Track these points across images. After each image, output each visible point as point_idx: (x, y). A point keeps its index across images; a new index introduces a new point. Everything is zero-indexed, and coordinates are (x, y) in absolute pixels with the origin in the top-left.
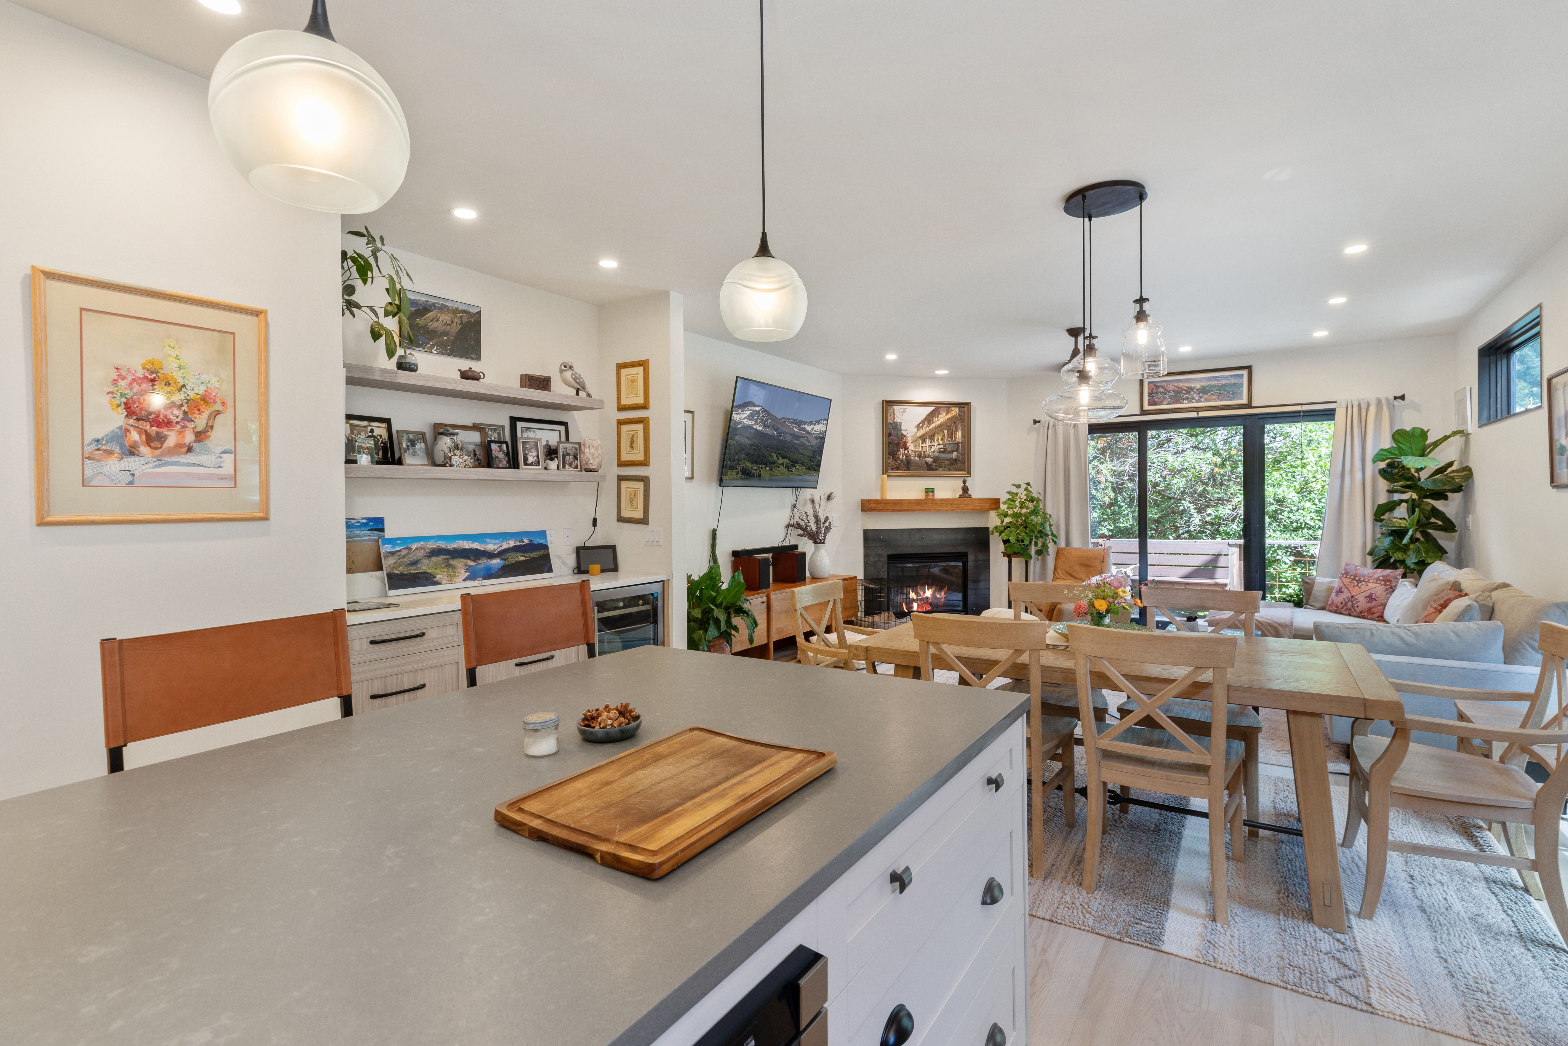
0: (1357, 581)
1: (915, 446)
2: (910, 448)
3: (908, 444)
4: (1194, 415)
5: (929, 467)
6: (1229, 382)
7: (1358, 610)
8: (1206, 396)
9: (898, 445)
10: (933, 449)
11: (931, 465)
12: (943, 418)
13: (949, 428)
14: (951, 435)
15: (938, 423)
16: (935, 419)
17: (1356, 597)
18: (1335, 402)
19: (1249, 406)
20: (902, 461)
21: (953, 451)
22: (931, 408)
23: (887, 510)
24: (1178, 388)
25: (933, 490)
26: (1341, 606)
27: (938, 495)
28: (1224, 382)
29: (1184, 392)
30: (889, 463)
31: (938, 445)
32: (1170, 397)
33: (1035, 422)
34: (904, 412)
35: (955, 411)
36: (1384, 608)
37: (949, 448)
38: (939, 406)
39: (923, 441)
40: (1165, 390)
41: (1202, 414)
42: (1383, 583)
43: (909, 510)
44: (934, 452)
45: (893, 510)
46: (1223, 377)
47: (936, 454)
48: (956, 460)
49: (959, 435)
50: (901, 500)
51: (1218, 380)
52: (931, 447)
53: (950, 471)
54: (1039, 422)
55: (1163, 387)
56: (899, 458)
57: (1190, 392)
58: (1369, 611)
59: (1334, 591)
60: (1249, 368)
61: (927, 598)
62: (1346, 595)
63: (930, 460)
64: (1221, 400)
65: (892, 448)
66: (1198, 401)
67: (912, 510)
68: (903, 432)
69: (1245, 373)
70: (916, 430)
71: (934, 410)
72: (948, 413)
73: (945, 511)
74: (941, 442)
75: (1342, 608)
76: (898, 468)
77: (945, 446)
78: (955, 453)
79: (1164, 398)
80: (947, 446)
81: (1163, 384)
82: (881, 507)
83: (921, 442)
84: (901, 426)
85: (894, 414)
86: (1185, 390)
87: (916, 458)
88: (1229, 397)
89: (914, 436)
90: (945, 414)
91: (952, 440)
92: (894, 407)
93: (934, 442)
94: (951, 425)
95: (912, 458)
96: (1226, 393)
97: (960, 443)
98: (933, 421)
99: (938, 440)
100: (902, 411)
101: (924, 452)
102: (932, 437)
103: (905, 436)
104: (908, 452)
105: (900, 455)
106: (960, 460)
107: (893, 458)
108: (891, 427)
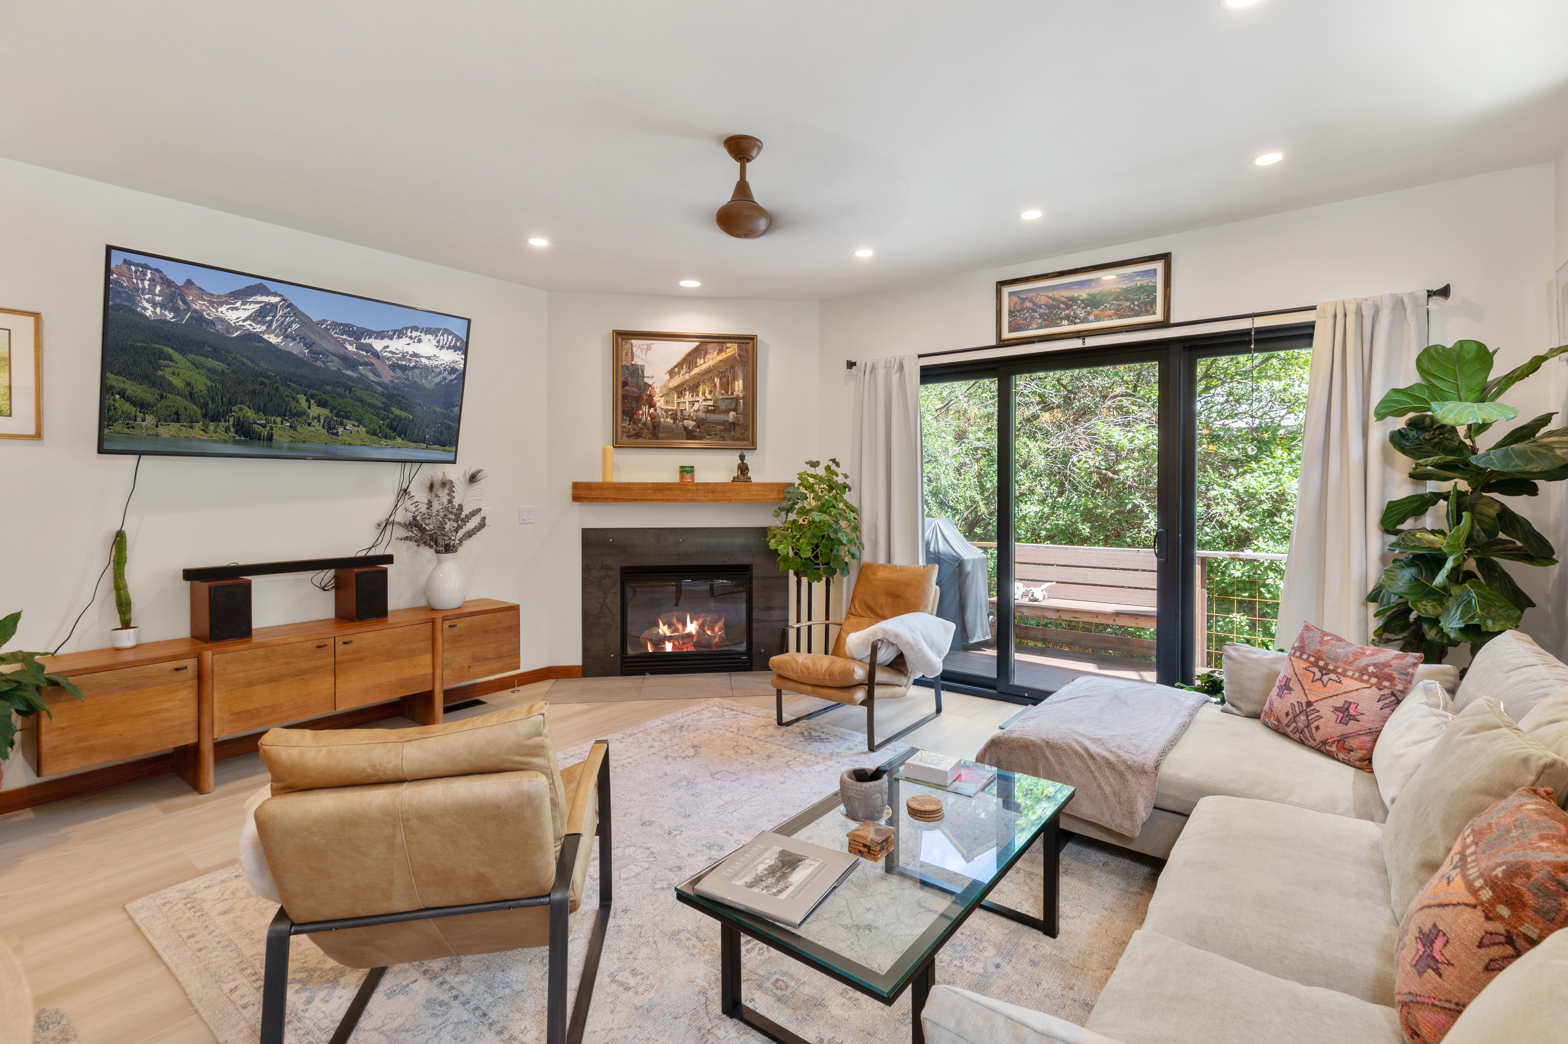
0: (1321, 669)
1: (667, 402)
2: (658, 404)
4: (1076, 344)
5: (690, 435)
6: (1133, 284)
7: (1319, 736)
8: (1096, 312)
9: (638, 400)
10: (696, 407)
11: (693, 431)
12: (712, 359)
13: (722, 375)
14: (726, 385)
15: (704, 367)
16: (700, 361)
17: (1316, 706)
18: (1313, 308)
19: (1165, 324)
20: (645, 424)
21: (728, 411)
22: (692, 345)
23: (606, 499)
24: (1054, 299)
25: (692, 470)
26: (1285, 721)
27: (702, 476)
28: (1125, 284)
29: (1062, 306)
30: (623, 427)
31: (705, 400)
32: (1042, 316)
33: (851, 365)
34: (649, 348)
35: (732, 349)
36: (1375, 741)
37: (723, 406)
38: (706, 341)
39: (680, 394)
40: (1034, 304)
41: (1090, 342)
42: (1374, 680)
43: (642, 500)
44: (698, 410)
45: (616, 500)
46: (1123, 276)
47: (701, 415)
48: (733, 425)
49: (739, 385)
50: (629, 484)
51: (1115, 282)
52: (692, 403)
53: (724, 440)
54: (855, 364)
55: (1031, 300)
56: (640, 420)
57: (1072, 306)
58: (1341, 741)
59: (1277, 683)
60: (1166, 257)
61: (690, 635)
62: (1296, 697)
63: (690, 424)
64: (1120, 317)
65: (628, 405)
66: (1084, 320)
67: (647, 500)
68: (646, 380)
69: (1159, 266)
70: (668, 377)
71: (697, 348)
72: (720, 351)
73: (702, 501)
74: (709, 397)
75: (1288, 725)
76: (638, 435)
77: (716, 401)
78: (732, 414)
79: (1033, 318)
80: (719, 403)
81: (1031, 295)
83: (676, 396)
84: (643, 372)
85: (632, 353)
86: (1063, 303)
87: (669, 420)
88: (1133, 310)
89: (665, 385)
90: (716, 353)
91: (727, 393)
92: (633, 341)
93: (697, 395)
94: (726, 371)
95: (662, 420)
96: (1128, 304)
97: (740, 398)
98: (696, 363)
99: (704, 393)
100: (645, 347)
101: (682, 411)
102: (694, 388)
103: (650, 386)
104: (655, 410)
105: (642, 415)
106: (739, 425)
107: (630, 420)
108: (627, 372)
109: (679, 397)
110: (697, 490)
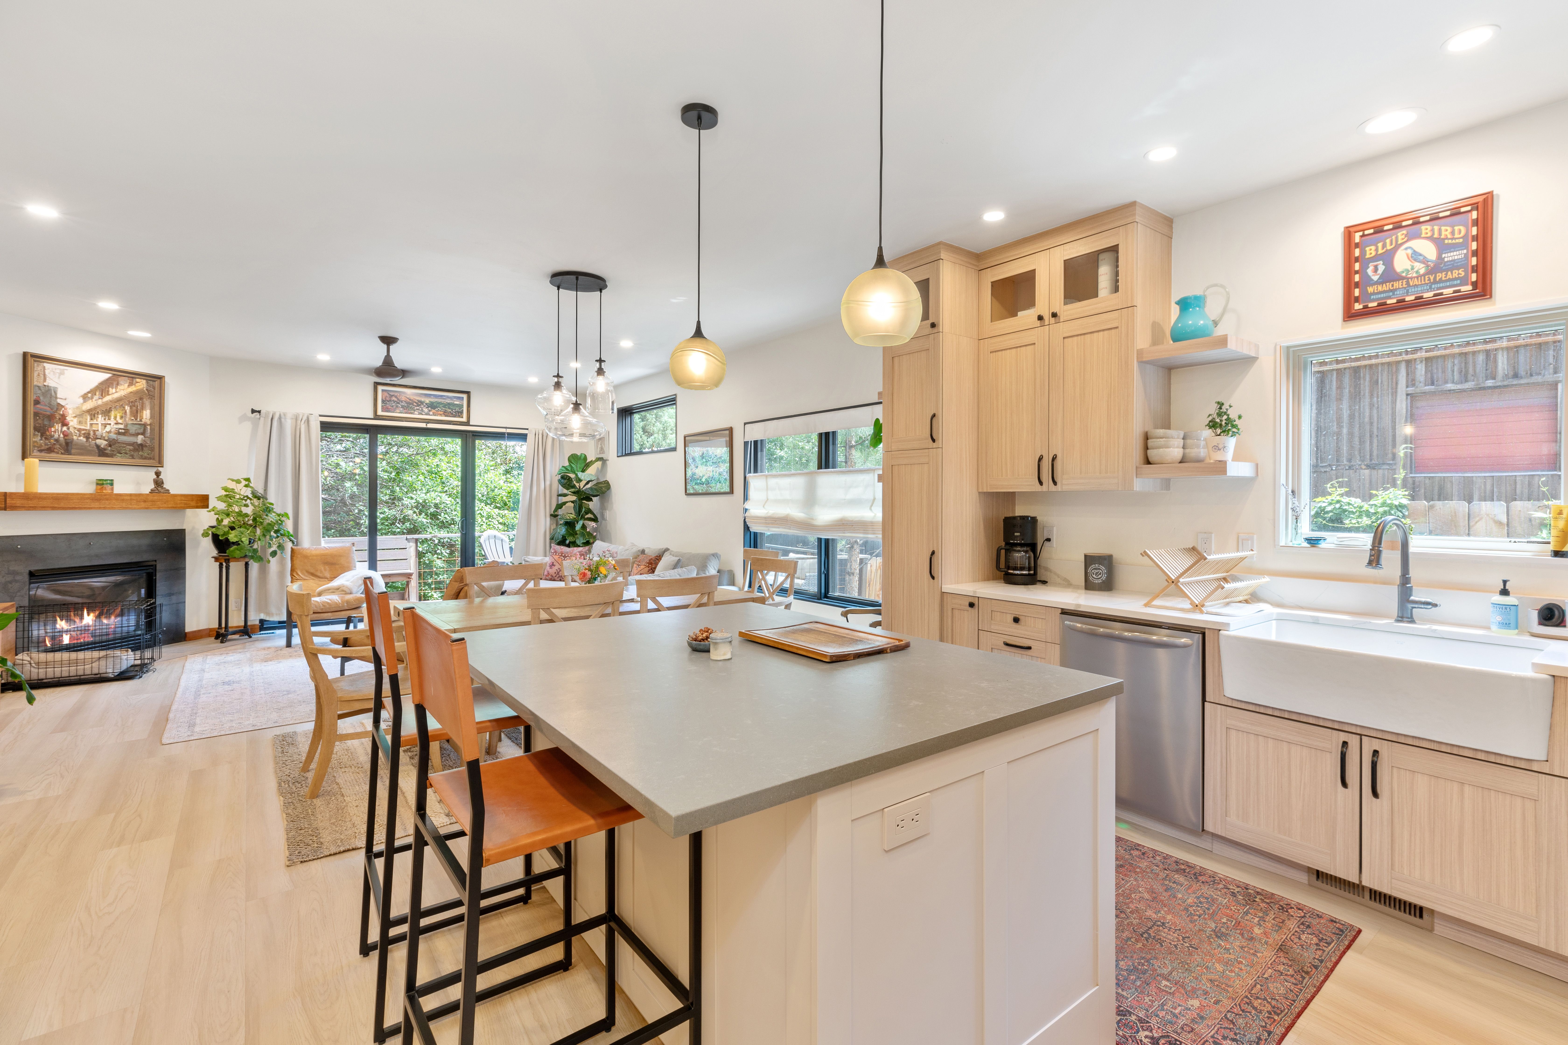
0: (564, 557)
1: (80, 423)
2: (71, 424)
3: (68, 419)
4: (423, 425)
5: (102, 452)
6: (452, 402)
8: (434, 411)
9: (51, 418)
10: (108, 428)
11: (105, 449)
12: (123, 390)
13: (132, 404)
14: (136, 413)
15: (116, 396)
16: (112, 390)
18: (528, 429)
19: (467, 423)
20: (57, 440)
21: (137, 434)
22: (105, 376)
23: (44, 508)
24: (410, 400)
25: (111, 483)
26: (554, 575)
27: (120, 488)
28: (448, 401)
29: (415, 404)
30: (33, 442)
31: (116, 423)
32: (402, 407)
33: (253, 411)
34: (61, 373)
35: (141, 384)
37: (133, 430)
38: (117, 375)
39: (93, 417)
40: (398, 399)
41: (430, 426)
43: (80, 508)
44: (109, 432)
45: (53, 508)
46: (448, 397)
47: (113, 436)
48: (141, 446)
49: (146, 415)
50: (68, 494)
51: (444, 399)
52: (105, 425)
53: (133, 458)
54: (259, 412)
55: (396, 397)
56: (52, 436)
57: (420, 405)
59: (548, 565)
60: (468, 393)
61: (85, 627)
63: (103, 443)
64: (446, 416)
65: (40, 421)
66: (428, 414)
67: (85, 508)
68: (59, 401)
69: (465, 396)
70: (81, 400)
71: (109, 378)
72: (131, 384)
73: (135, 509)
74: (120, 421)
76: (50, 450)
77: (126, 425)
78: (140, 437)
79: (397, 407)
80: (129, 427)
81: (396, 394)
82: (31, 503)
83: (89, 418)
84: (56, 393)
85: (44, 375)
86: (416, 403)
87: (81, 438)
88: (452, 414)
89: (77, 408)
90: (126, 385)
91: (136, 419)
92: (45, 364)
93: (109, 419)
94: (135, 401)
95: (75, 438)
96: (450, 410)
97: (148, 425)
98: (108, 391)
99: (115, 418)
100: (58, 371)
101: (94, 431)
102: (107, 412)
103: (63, 406)
104: (68, 429)
105: (55, 432)
106: (146, 446)
107: (42, 436)
108: (39, 392)
109: (91, 419)
110: (131, 500)
